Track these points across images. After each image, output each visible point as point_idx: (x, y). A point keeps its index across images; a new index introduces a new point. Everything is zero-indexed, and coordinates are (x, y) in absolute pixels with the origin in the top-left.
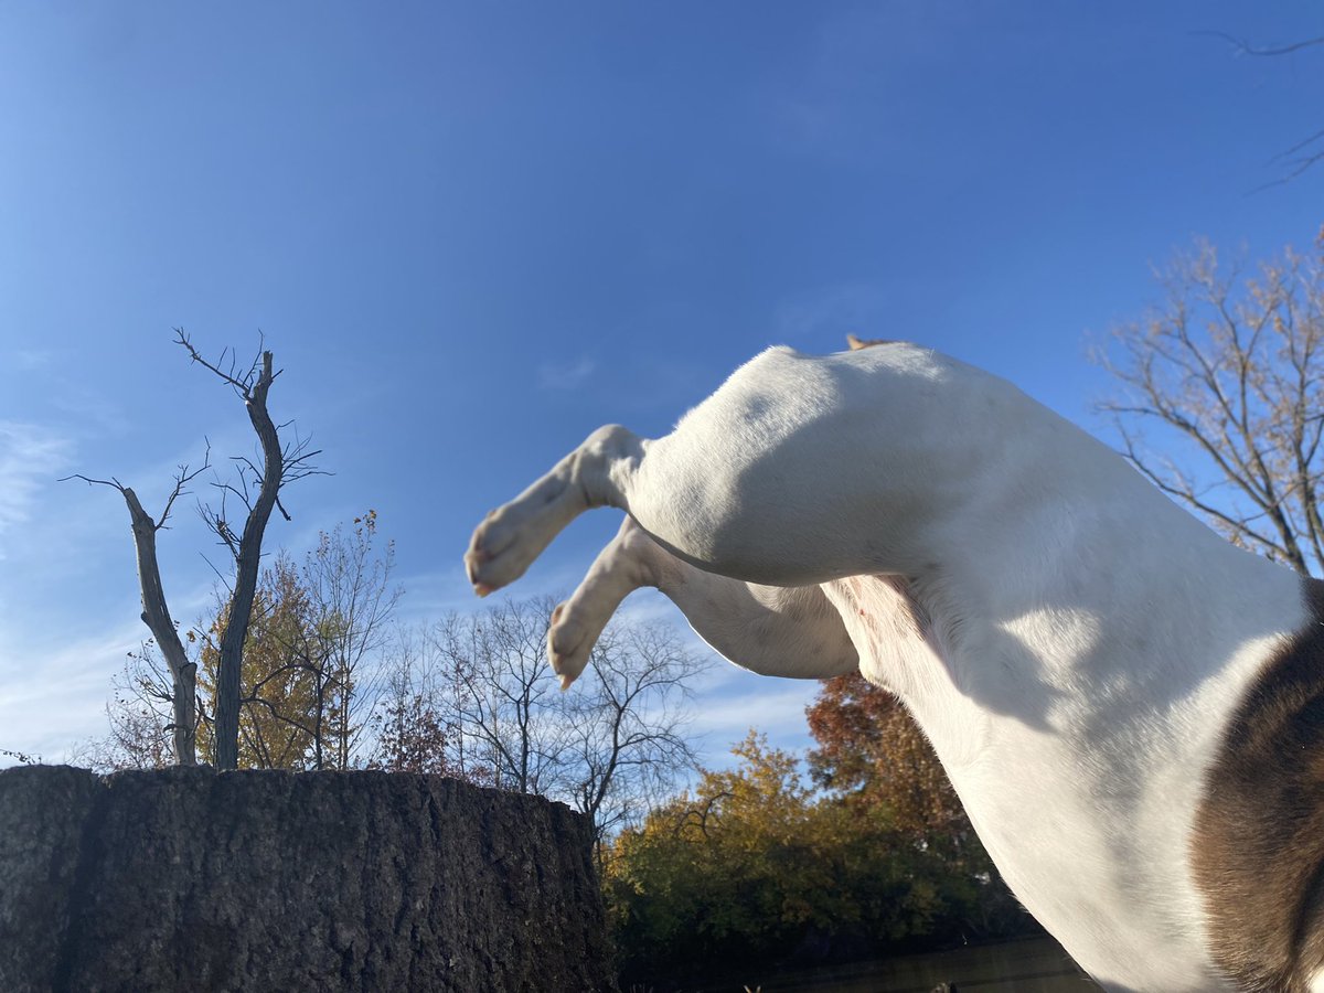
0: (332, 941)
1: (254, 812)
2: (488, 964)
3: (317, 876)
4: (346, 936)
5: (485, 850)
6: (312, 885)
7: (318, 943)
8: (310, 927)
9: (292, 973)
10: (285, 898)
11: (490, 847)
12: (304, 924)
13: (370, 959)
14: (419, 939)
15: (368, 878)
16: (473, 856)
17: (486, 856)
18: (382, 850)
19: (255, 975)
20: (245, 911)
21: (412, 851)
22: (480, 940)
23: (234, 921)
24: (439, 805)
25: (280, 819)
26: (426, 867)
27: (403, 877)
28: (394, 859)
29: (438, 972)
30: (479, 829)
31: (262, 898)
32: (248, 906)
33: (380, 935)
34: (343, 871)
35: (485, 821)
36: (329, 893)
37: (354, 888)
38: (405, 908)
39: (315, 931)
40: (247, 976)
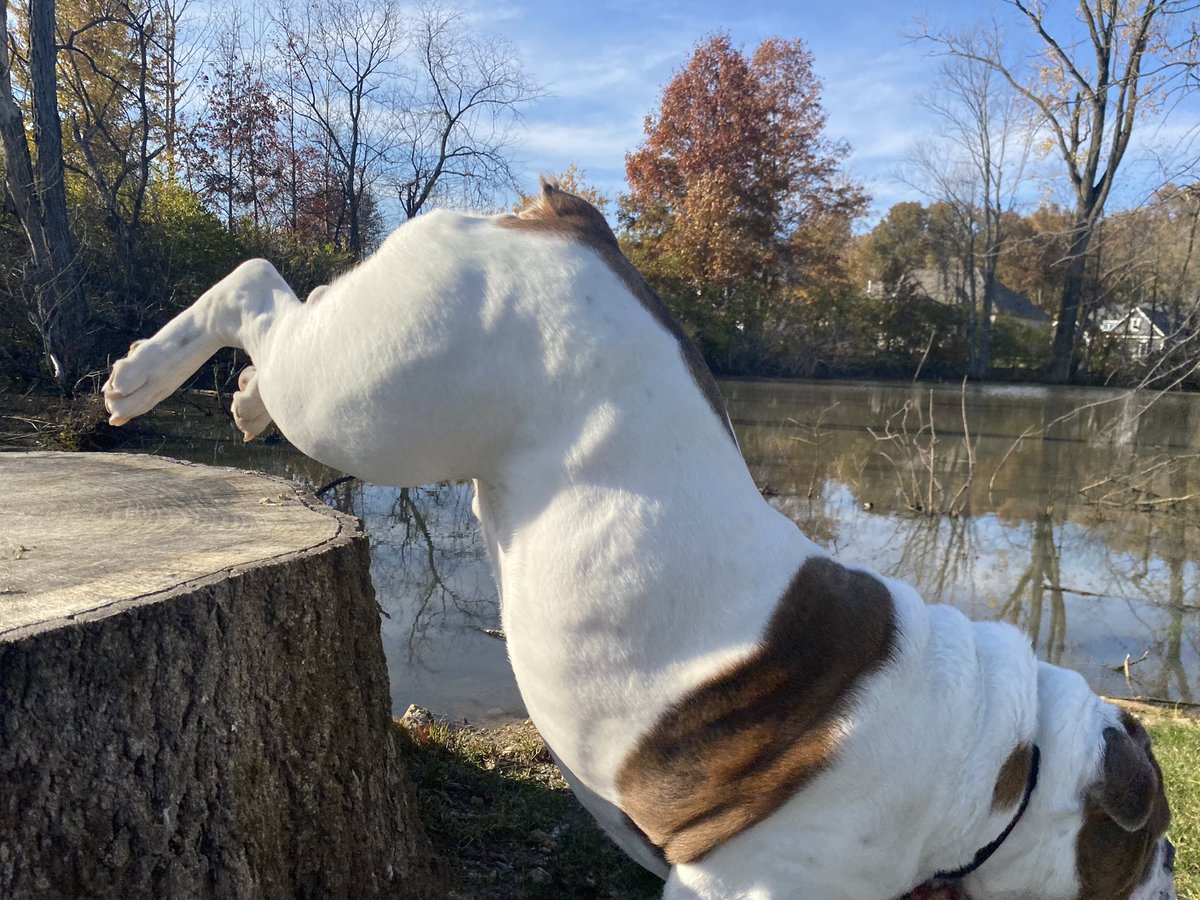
0: (126, 752)
1: (46, 673)
2: (267, 706)
3: (109, 703)
4: (137, 747)
5: (269, 618)
6: (106, 713)
7: (113, 757)
8: (105, 745)
9: (91, 783)
10: (81, 726)
11: (273, 616)
12: (99, 744)
13: (160, 757)
14: (204, 726)
15: (156, 695)
16: (258, 627)
17: (269, 623)
18: (170, 669)
19: (58, 792)
20: (44, 748)
21: (197, 659)
22: (260, 691)
23: (35, 761)
24: (226, 610)
25: (72, 670)
26: (213, 665)
27: (190, 682)
28: (183, 671)
29: (221, 741)
30: (264, 604)
31: (60, 733)
32: (45, 747)
33: (169, 734)
34: (134, 695)
35: (270, 595)
36: (120, 715)
37: (145, 706)
38: (192, 704)
39: (110, 748)
40: (49, 793)
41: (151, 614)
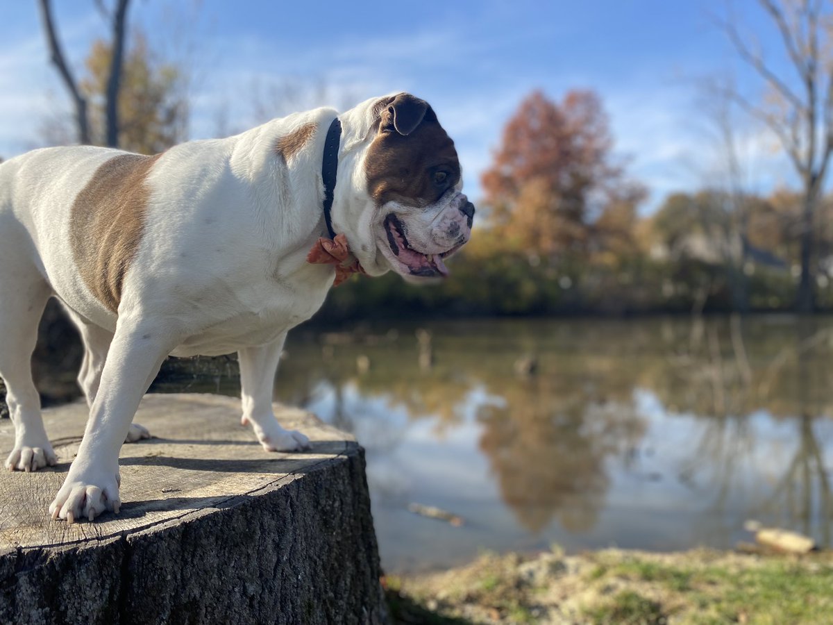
0: (244, 592)
1: (204, 542)
2: (315, 563)
3: (235, 561)
4: (251, 589)
5: (316, 504)
6: (234, 567)
7: (238, 595)
8: (233, 587)
9: (226, 613)
10: (221, 575)
11: (318, 503)
12: (231, 587)
13: (263, 596)
14: (284, 575)
15: (260, 555)
16: (310, 510)
17: (316, 507)
18: (267, 538)
19: (209, 618)
20: (202, 589)
21: (281, 532)
22: (311, 552)
23: (198, 596)
24: (295, 499)
25: (217, 539)
26: (289, 536)
27: (277, 546)
28: (273, 540)
29: (293, 586)
30: (313, 495)
31: (210, 580)
32: (204, 588)
33: (267, 580)
34: (248, 555)
35: (316, 489)
36: (242, 569)
37: (255, 563)
38: (278, 561)
39: (236, 590)
40: (205, 619)
41: (257, 503)
